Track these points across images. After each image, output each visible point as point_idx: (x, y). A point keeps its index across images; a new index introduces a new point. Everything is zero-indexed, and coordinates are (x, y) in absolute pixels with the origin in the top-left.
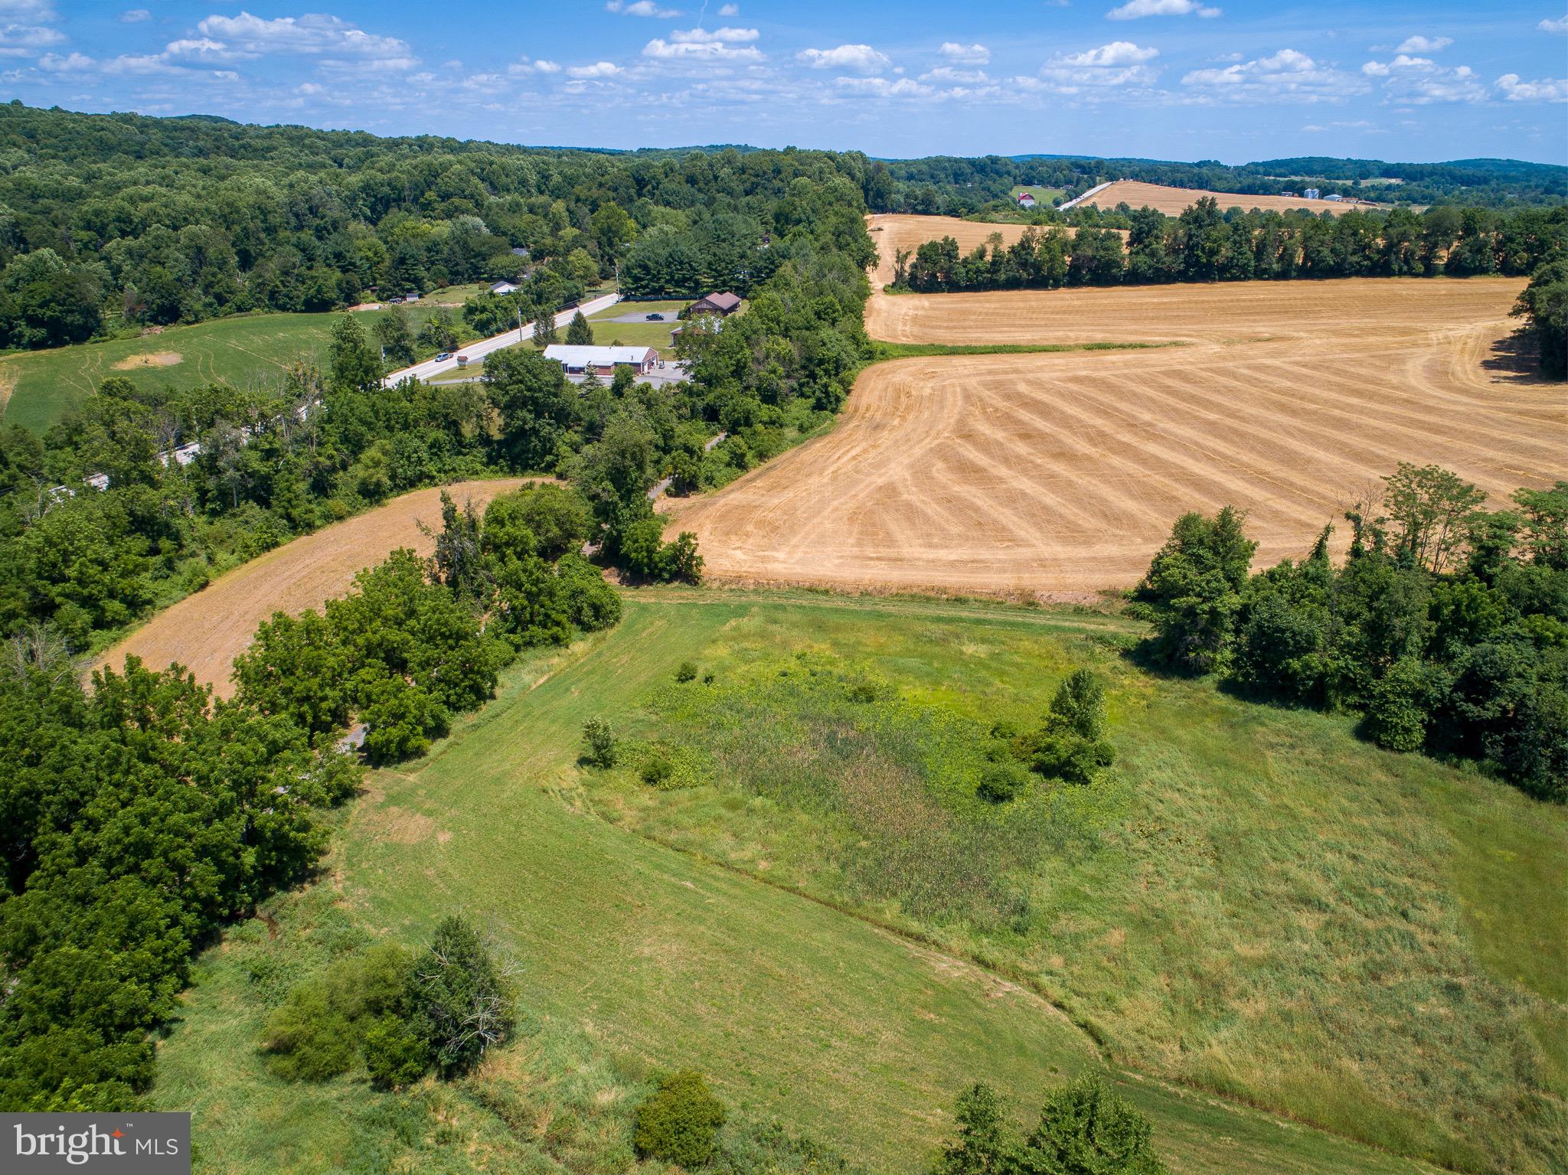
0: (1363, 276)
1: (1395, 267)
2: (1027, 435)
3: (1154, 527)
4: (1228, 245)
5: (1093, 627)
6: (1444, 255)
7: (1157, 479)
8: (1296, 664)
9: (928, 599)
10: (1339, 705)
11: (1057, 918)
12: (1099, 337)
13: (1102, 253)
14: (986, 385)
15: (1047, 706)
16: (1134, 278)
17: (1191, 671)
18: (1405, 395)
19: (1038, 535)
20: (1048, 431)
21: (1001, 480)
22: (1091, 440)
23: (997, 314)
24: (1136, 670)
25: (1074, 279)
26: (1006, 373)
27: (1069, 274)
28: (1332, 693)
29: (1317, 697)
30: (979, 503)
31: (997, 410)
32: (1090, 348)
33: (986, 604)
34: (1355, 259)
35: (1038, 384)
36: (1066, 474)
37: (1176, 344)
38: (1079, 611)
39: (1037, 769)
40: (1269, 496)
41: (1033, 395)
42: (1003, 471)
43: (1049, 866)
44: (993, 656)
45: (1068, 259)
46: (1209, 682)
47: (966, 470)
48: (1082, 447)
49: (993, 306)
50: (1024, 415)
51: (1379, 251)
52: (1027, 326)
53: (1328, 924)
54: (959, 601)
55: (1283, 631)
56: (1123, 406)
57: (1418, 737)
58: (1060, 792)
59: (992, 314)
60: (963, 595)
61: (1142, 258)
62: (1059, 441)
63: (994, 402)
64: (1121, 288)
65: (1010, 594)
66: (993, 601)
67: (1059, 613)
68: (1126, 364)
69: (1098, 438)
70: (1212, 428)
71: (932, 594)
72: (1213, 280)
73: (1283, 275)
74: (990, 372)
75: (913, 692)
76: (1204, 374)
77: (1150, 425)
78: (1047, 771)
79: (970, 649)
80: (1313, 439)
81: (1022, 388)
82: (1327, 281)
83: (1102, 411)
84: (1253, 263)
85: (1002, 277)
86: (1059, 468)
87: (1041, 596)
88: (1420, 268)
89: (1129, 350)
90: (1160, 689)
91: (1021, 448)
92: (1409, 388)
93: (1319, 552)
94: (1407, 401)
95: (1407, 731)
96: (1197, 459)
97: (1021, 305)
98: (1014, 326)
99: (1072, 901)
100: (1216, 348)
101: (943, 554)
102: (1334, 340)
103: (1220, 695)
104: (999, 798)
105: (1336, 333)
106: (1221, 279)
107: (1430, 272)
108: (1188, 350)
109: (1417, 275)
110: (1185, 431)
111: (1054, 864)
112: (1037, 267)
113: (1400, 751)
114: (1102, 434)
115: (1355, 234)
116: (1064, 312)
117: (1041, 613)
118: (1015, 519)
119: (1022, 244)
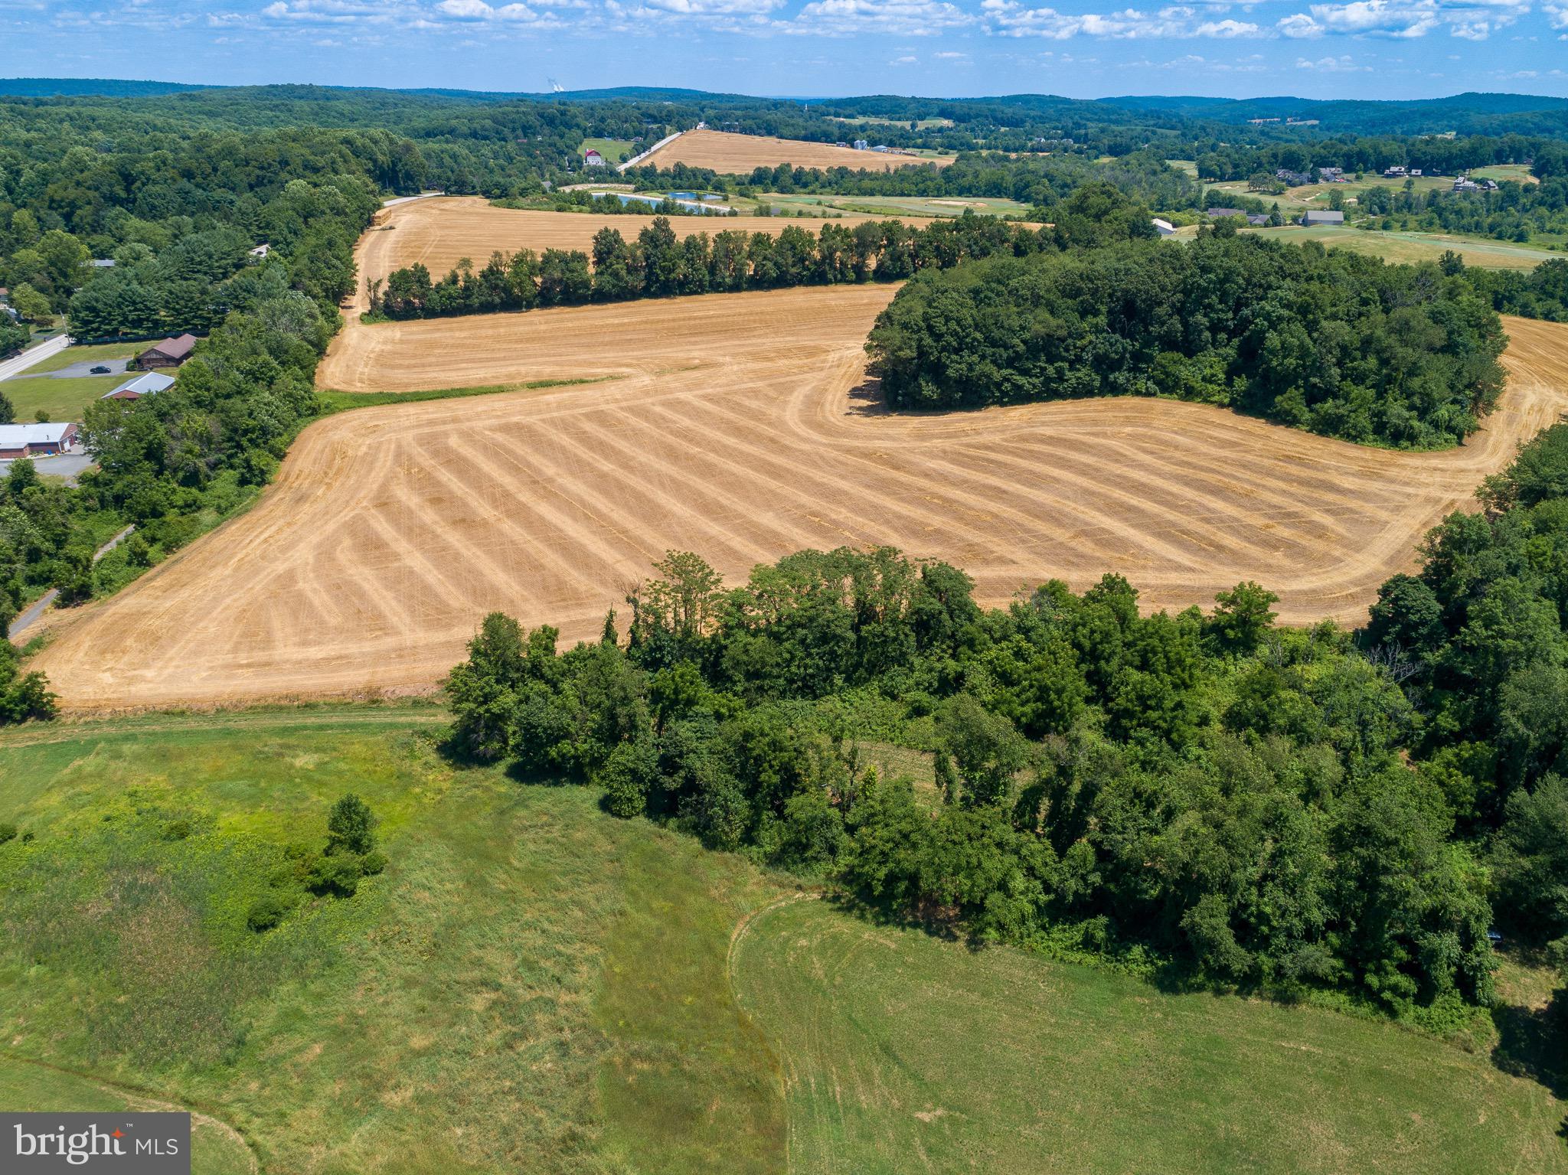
0: (806, 285)
1: (830, 276)
2: (439, 499)
3: (512, 601)
4: (683, 262)
5: (423, 720)
6: (872, 263)
7: (535, 546)
8: (553, 752)
9: (281, 708)
10: (594, 776)
11: (271, 1043)
12: (548, 371)
13: (568, 275)
14: (422, 441)
16: (601, 297)
17: (487, 761)
18: (772, 432)
19: (408, 620)
20: (459, 493)
21: (397, 557)
22: (495, 502)
23: (463, 346)
24: (443, 763)
25: (545, 299)
26: (444, 423)
27: (540, 294)
28: (586, 769)
29: (576, 772)
30: (366, 586)
31: (421, 470)
32: (532, 386)
33: (333, 707)
34: (793, 270)
35: (468, 436)
36: (458, 545)
37: (612, 378)
38: (417, 704)
39: (307, 890)
40: (619, 557)
41: (460, 450)
42: (401, 546)
43: (284, 989)
44: (321, 766)
45: (538, 280)
46: (501, 767)
47: (371, 548)
48: (485, 510)
49: (463, 334)
50: (447, 478)
51: (815, 263)
52: (488, 360)
53: (495, 1003)
54: (309, 707)
55: (536, 728)
56: (536, 459)
57: (640, 804)
58: (331, 904)
59: (457, 346)
60: (313, 700)
61: (606, 277)
62: (465, 505)
63: (421, 460)
64: (590, 307)
65: (358, 693)
66: (341, 704)
67: (398, 708)
68: (560, 406)
69: (502, 499)
70: (604, 484)
71: (283, 703)
72: (675, 294)
73: (735, 288)
74: (431, 423)
75: (234, 821)
76: (621, 415)
77: (551, 480)
78: (319, 890)
79: (299, 762)
80: (677, 488)
81: (454, 441)
82: (774, 292)
83: (515, 466)
84: (707, 278)
85: (475, 301)
86: (454, 538)
87: (388, 692)
88: (852, 275)
89: (570, 387)
90: (457, 781)
91: (429, 516)
92: (779, 424)
93: (609, 633)
94: (772, 440)
95: (630, 800)
96: (575, 519)
97: (490, 332)
98: (473, 361)
99: (291, 1020)
100: (647, 380)
101: (315, 653)
102: (752, 366)
103: (507, 781)
104: (261, 928)
105: (756, 356)
106: (682, 293)
107: (860, 277)
108: (621, 384)
109: (850, 282)
110: (577, 487)
111: (289, 987)
112: (507, 290)
113: (628, 817)
114: (507, 494)
115: (794, 248)
116: (528, 340)
117: (383, 709)
118: (394, 603)
119: (490, 269)
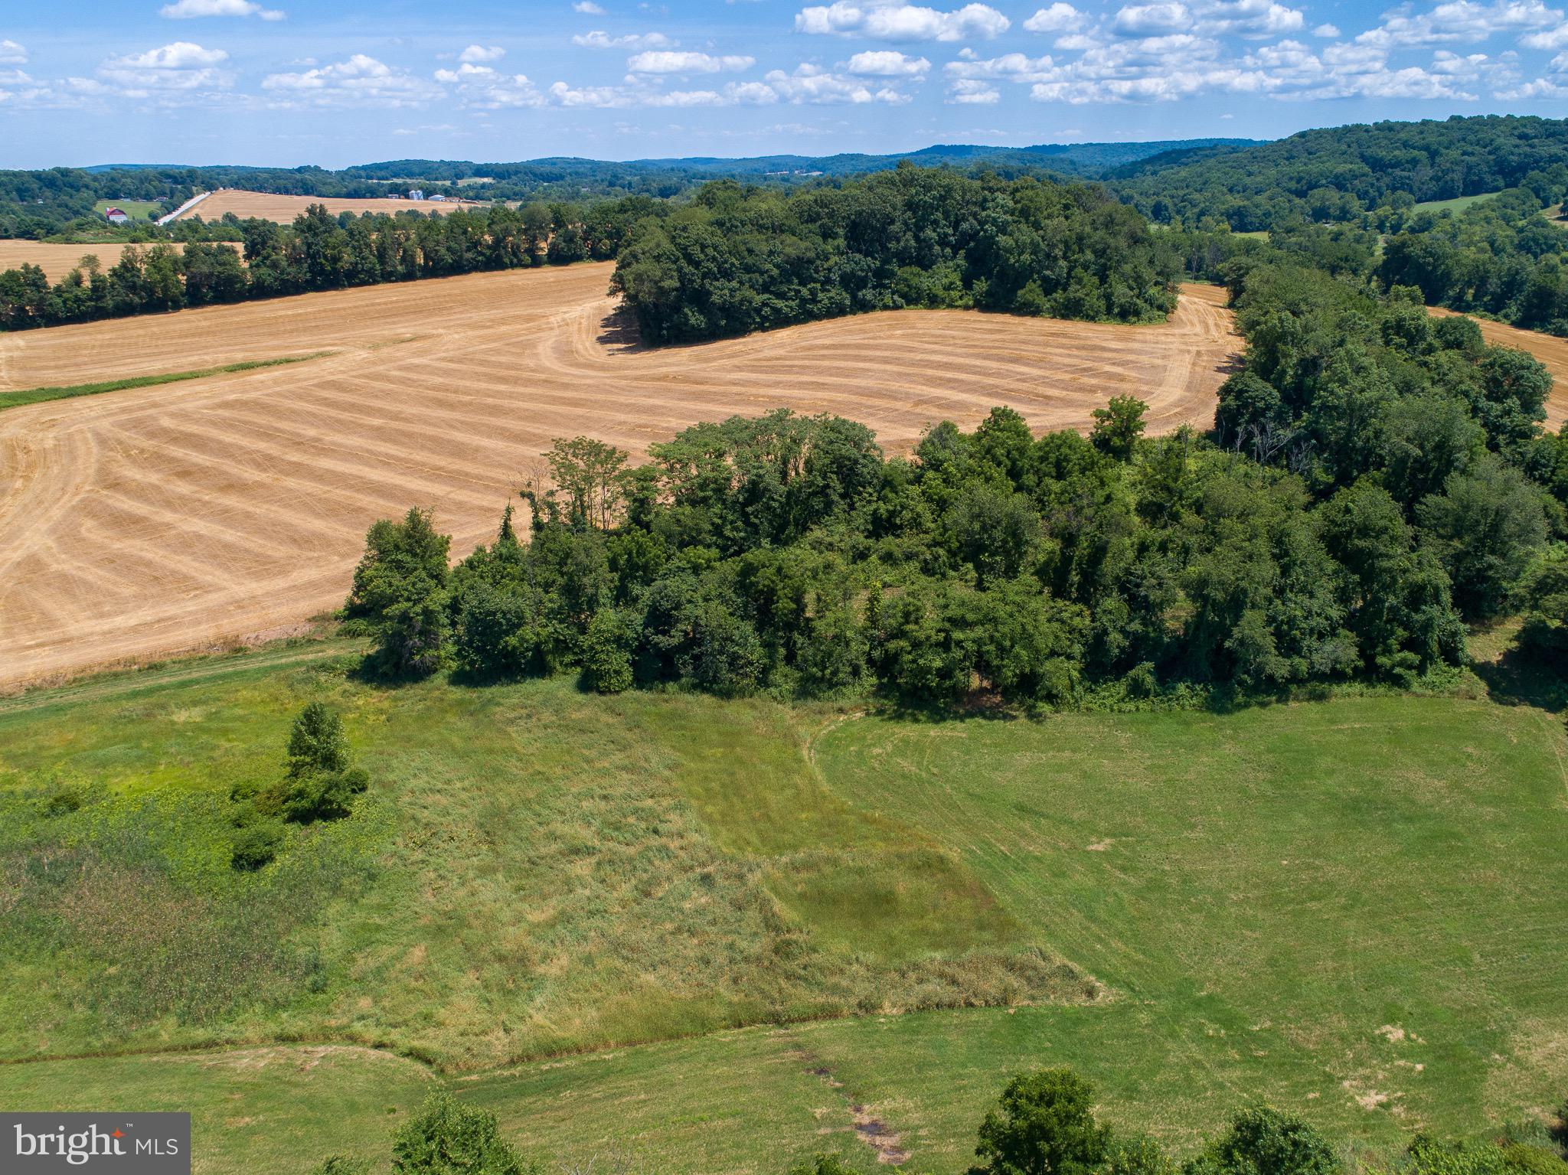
0: (482, 271)
1: (507, 260)
2: (186, 473)
3: (347, 541)
4: (349, 250)
5: (311, 657)
6: (544, 248)
7: (339, 494)
8: (512, 641)
9: (116, 675)
10: (558, 667)
11: (354, 960)
12: (239, 357)
13: (220, 269)
14: (122, 426)
15: (286, 750)
16: (260, 292)
17: (419, 674)
18: (543, 376)
19: (226, 576)
20: (208, 464)
21: (169, 526)
22: (258, 465)
23: (115, 345)
24: (367, 688)
25: (195, 297)
26: (142, 408)
27: (187, 293)
28: (549, 657)
29: (539, 667)
30: (149, 556)
31: (142, 451)
32: (233, 369)
33: (187, 664)
34: (469, 255)
35: (185, 416)
36: (240, 506)
37: (323, 355)
38: (292, 644)
39: (291, 820)
40: (448, 489)
41: (181, 428)
42: (168, 516)
43: (331, 912)
44: (210, 717)
45: (183, 278)
46: (439, 679)
47: (123, 523)
48: (251, 475)
49: (107, 336)
50: (177, 452)
51: (489, 247)
52: (155, 354)
53: (599, 864)
54: (154, 668)
55: (494, 614)
56: (284, 425)
57: (628, 676)
58: (322, 832)
59: (108, 346)
60: (156, 660)
61: (263, 270)
62: (225, 473)
63: (137, 443)
64: (248, 303)
65: (211, 646)
66: (194, 658)
67: (271, 652)
68: (276, 382)
69: (265, 462)
70: (380, 433)
71: (120, 669)
72: (343, 287)
73: (409, 276)
74: (123, 410)
75: (126, 784)
76: (357, 381)
77: (318, 440)
78: (303, 817)
79: (181, 716)
80: (474, 428)
81: (166, 422)
82: (451, 278)
83: (265, 434)
84: (378, 267)
85: (109, 303)
86: (232, 501)
87: (247, 638)
88: (527, 259)
89: (276, 367)
90: (396, 699)
91: (183, 488)
92: (545, 370)
93: (506, 533)
94: (545, 381)
95: (618, 673)
96: (371, 466)
97: (141, 332)
98: (138, 356)
99: (364, 938)
100: (364, 354)
101: (120, 621)
102: (470, 333)
103: (453, 688)
104: (258, 863)
105: (473, 326)
106: (352, 285)
107: (536, 263)
108: (336, 359)
109: (526, 266)
110: (354, 441)
111: (336, 907)
112: (148, 288)
113: (617, 692)
114: (270, 458)
115: (465, 232)
116: (193, 335)
117: (252, 656)
118: (196, 565)
119: (124, 266)
